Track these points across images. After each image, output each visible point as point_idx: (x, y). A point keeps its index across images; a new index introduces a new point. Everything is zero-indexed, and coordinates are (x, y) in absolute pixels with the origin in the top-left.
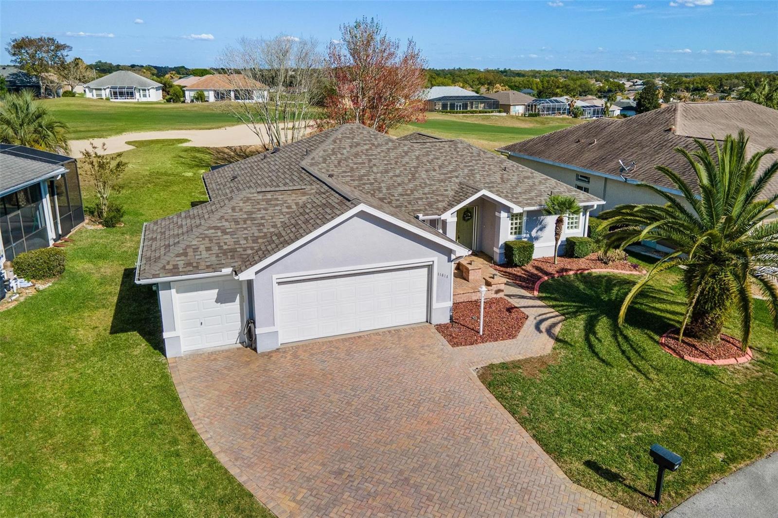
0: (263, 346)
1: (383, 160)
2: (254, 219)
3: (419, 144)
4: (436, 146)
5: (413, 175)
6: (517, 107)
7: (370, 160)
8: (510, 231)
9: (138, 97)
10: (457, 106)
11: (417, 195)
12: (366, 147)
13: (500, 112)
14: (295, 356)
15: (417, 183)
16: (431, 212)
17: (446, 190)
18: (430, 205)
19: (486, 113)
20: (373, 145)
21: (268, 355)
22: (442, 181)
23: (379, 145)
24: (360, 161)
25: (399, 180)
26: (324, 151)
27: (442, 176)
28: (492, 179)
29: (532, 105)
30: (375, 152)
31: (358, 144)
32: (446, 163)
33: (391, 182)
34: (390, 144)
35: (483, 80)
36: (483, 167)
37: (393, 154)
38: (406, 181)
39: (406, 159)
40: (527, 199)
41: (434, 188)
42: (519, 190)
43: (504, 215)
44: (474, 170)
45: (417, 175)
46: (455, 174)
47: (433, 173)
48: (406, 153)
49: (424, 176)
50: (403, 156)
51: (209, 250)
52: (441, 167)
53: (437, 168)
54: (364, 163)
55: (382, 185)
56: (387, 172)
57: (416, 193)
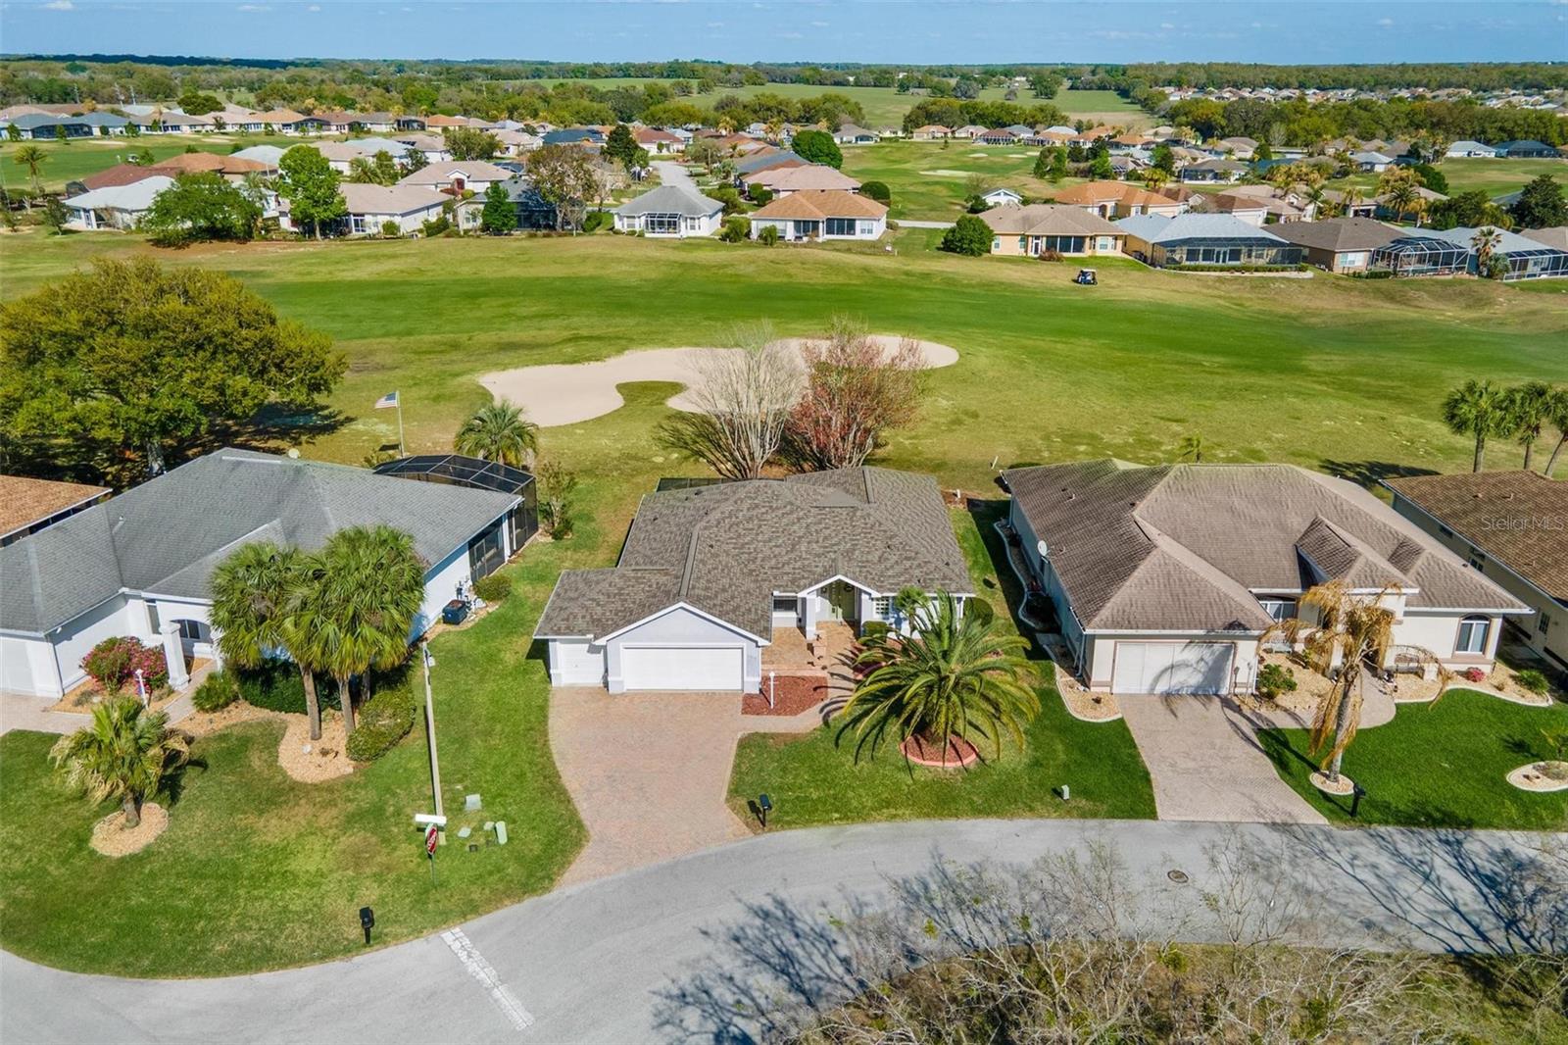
0: (612, 690)
1: (772, 527)
2: (622, 594)
5: (794, 546)
6: (1351, 257)
7: (760, 526)
8: (875, 610)
9: (684, 231)
10: (1219, 253)
11: (787, 569)
12: (764, 510)
13: (1300, 270)
14: (631, 701)
15: (793, 556)
16: (793, 590)
18: (793, 581)
19: (1270, 271)
20: (771, 507)
21: (615, 696)
22: (819, 556)
23: (777, 508)
24: (751, 526)
25: (777, 551)
26: (722, 513)
27: (822, 549)
28: (870, 557)
29: (1384, 253)
30: (769, 517)
31: (757, 506)
32: (833, 535)
33: (769, 552)
34: (789, 507)
35: (1418, 118)
36: (869, 542)
37: (785, 520)
38: (784, 553)
39: (795, 527)
40: (892, 584)
41: (806, 562)
42: (890, 573)
43: (864, 597)
44: (857, 545)
45: (797, 546)
46: (836, 548)
47: (814, 546)
48: (799, 519)
49: (803, 549)
50: (794, 523)
51: (584, 617)
52: (825, 538)
53: (821, 540)
54: (752, 529)
55: (760, 555)
56: (770, 541)
57: (786, 567)
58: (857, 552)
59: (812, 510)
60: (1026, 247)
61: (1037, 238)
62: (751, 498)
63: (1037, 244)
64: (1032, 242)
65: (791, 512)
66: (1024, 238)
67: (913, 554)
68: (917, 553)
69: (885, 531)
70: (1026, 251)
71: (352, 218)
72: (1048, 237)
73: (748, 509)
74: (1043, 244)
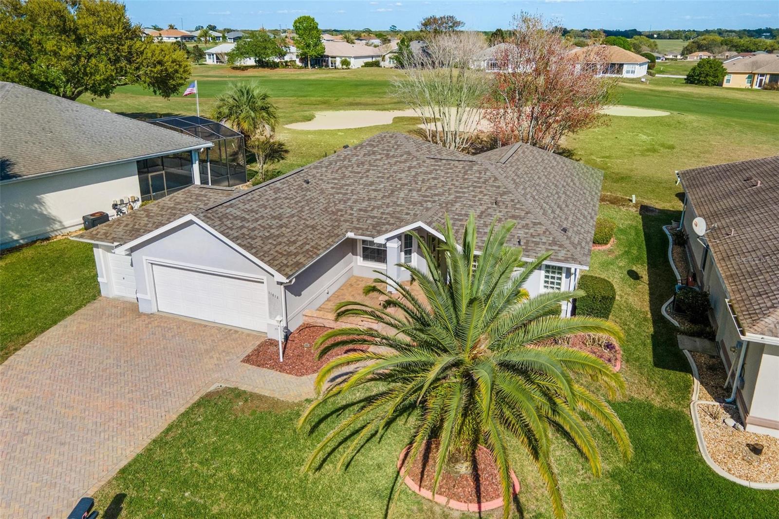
0: (141, 308)
1: (380, 173)
3: (433, 160)
4: (449, 164)
5: (393, 192)
7: (368, 171)
11: (375, 213)
12: (379, 157)
15: (387, 201)
16: (369, 233)
17: (407, 214)
18: (376, 226)
20: (387, 155)
22: (414, 203)
23: (393, 156)
24: (359, 170)
25: (373, 194)
27: (421, 198)
28: (470, 211)
32: (439, 185)
33: (365, 195)
36: (474, 196)
37: (396, 168)
38: (380, 197)
39: (403, 175)
41: (399, 209)
44: (461, 197)
45: (397, 193)
46: (436, 198)
47: (415, 194)
48: (410, 168)
49: (402, 195)
50: (403, 171)
51: (127, 225)
52: (430, 188)
53: (423, 189)
54: (359, 173)
55: (355, 197)
56: (371, 185)
57: (375, 211)
58: (458, 205)
59: (428, 161)
60: (752, 83)
61: (762, 75)
62: (372, 145)
63: (761, 80)
64: (757, 79)
65: (406, 161)
66: (751, 76)
67: (523, 214)
68: (527, 213)
69: (499, 187)
70: (752, 86)
71: (330, 59)
72: (772, 75)
73: (364, 155)
74: (766, 79)
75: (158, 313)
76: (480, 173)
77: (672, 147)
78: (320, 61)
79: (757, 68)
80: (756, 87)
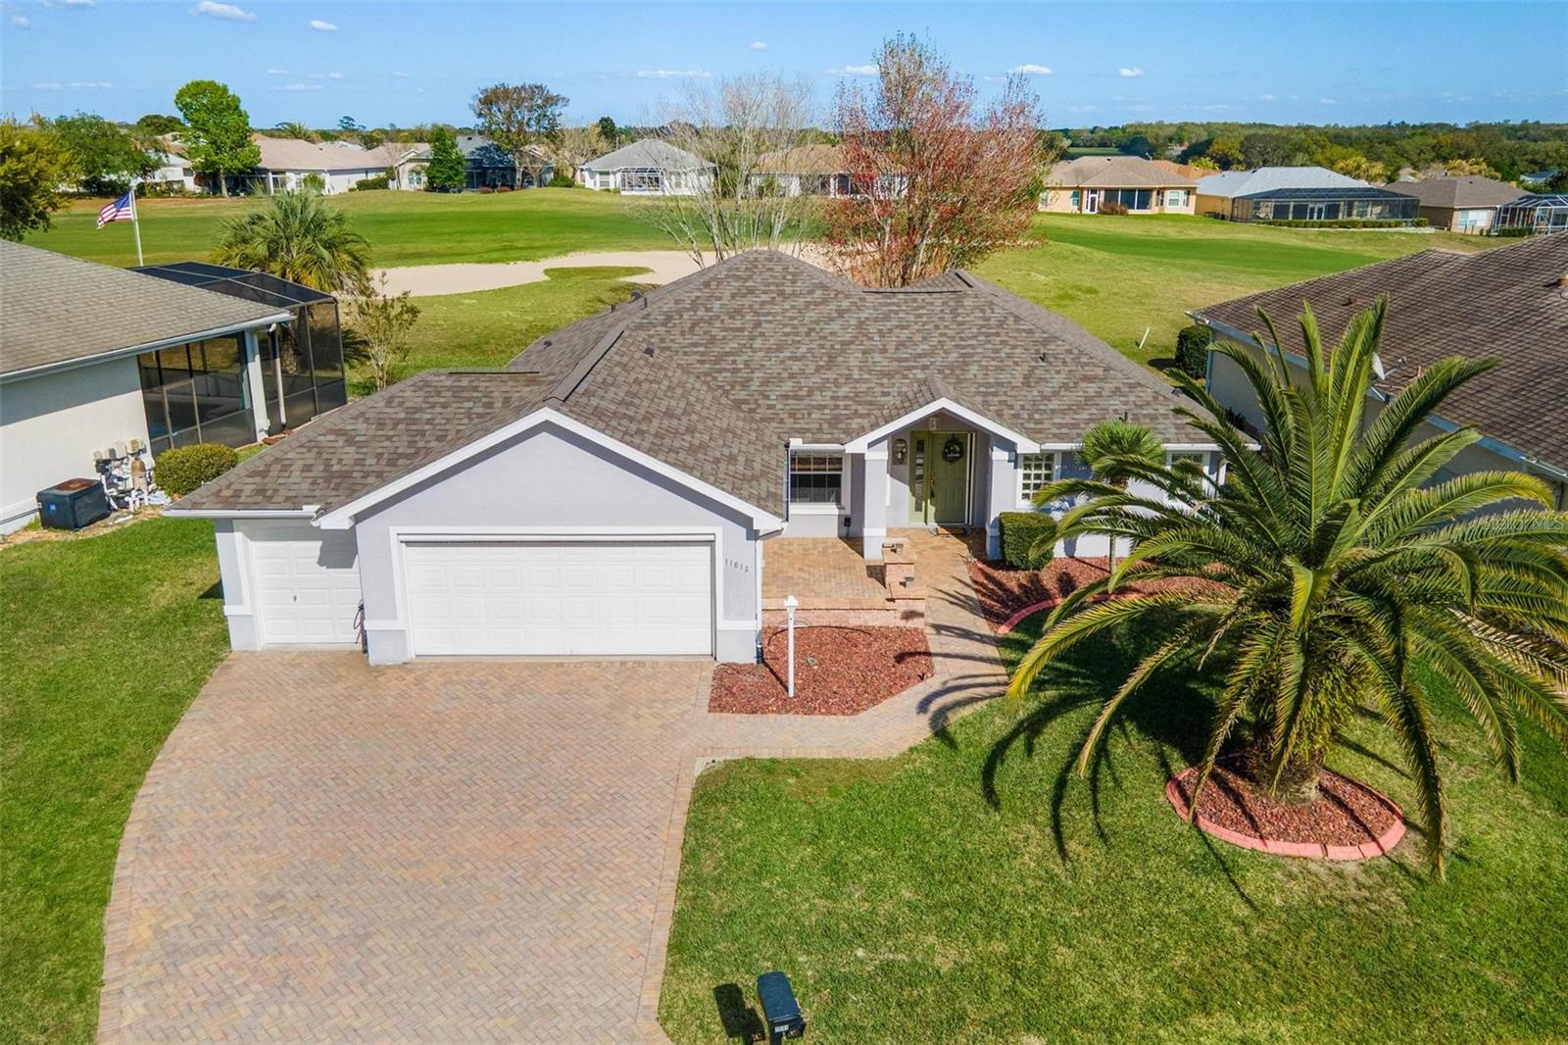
1: (785, 326)
2: (415, 422)
3: (879, 296)
4: (915, 300)
5: (832, 358)
6: (1472, 215)
7: (759, 324)
8: (1020, 491)
9: (668, 188)
10: (1312, 210)
11: (817, 398)
12: (765, 297)
13: (1418, 225)
15: (831, 375)
16: (829, 436)
17: (885, 394)
18: (834, 422)
19: (1381, 226)
20: (781, 293)
22: (889, 375)
23: (794, 294)
24: (738, 324)
25: (796, 367)
26: (677, 302)
27: (895, 364)
28: (1004, 377)
29: (1513, 210)
30: (777, 309)
31: (751, 291)
32: (918, 338)
33: (777, 369)
34: (818, 293)
36: (997, 351)
37: (812, 314)
38: (811, 369)
39: (835, 326)
40: (1061, 426)
41: (863, 387)
42: (1054, 404)
43: (999, 455)
44: (971, 355)
45: (840, 359)
46: (926, 361)
47: (878, 357)
48: (841, 313)
49: (853, 362)
50: (832, 319)
52: (901, 344)
53: (891, 347)
54: (742, 330)
55: (757, 374)
56: (780, 348)
57: (817, 396)
58: (974, 369)
59: (870, 298)
60: (1079, 204)
61: (1094, 191)
62: (739, 278)
63: (1093, 200)
64: (1087, 197)
65: (825, 301)
66: (1078, 193)
67: (1100, 372)
68: (1107, 369)
69: (1030, 332)
70: (1080, 209)
71: (271, 176)
72: (1106, 190)
73: (733, 296)
74: (1101, 197)
75: (418, 660)
76: (983, 311)
77: (1092, 291)
78: (246, 179)
79: (1085, 179)
80: (1086, 211)
